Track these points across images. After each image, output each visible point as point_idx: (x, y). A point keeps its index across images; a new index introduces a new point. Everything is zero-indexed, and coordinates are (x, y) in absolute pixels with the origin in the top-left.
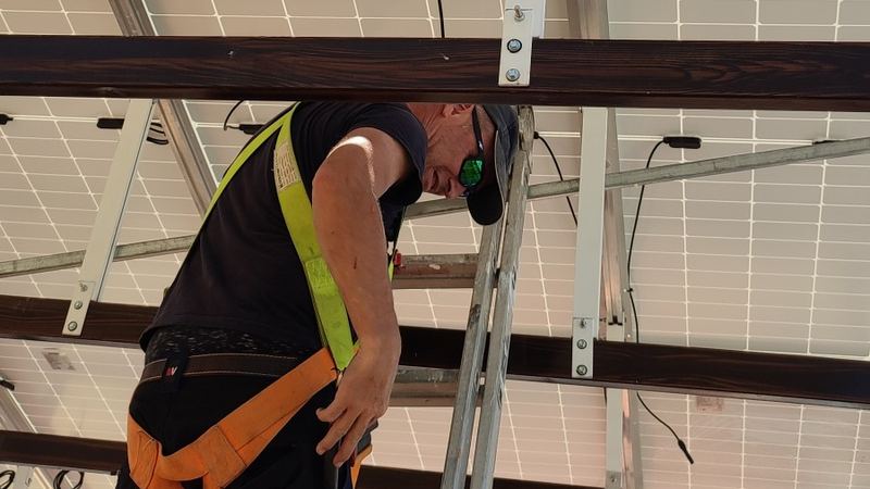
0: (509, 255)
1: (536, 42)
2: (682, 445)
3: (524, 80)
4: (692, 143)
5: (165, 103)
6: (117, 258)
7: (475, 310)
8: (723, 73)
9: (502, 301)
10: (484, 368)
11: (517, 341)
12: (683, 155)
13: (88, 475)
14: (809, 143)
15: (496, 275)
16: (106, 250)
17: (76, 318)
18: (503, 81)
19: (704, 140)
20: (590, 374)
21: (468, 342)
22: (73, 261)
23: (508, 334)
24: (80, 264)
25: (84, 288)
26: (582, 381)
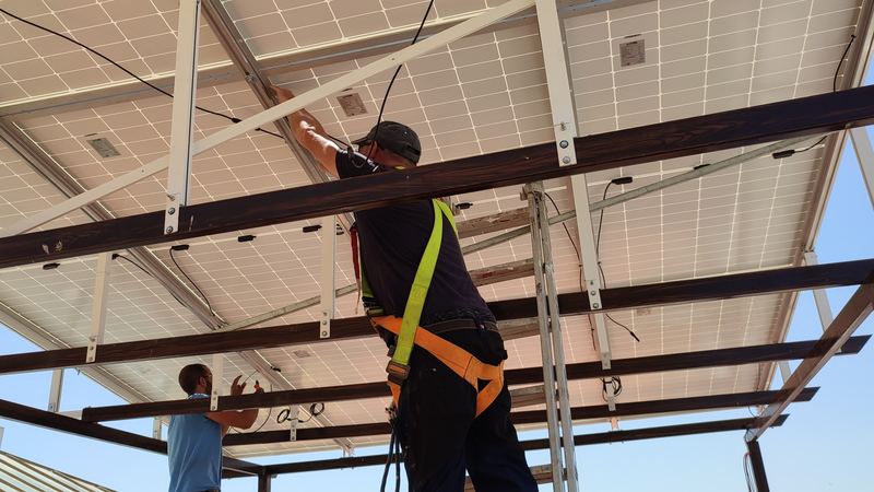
0: (547, 255)
1: (575, 139)
2: (632, 334)
3: (574, 161)
4: (628, 180)
5: (341, 215)
6: (337, 296)
7: (538, 286)
8: (683, 137)
9: (550, 280)
10: (549, 314)
11: (560, 297)
12: (623, 188)
13: (326, 404)
14: (692, 169)
15: (544, 267)
16: (331, 294)
17: (325, 329)
18: (562, 164)
19: (634, 178)
20: (600, 307)
21: (539, 303)
22: (315, 302)
23: (555, 296)
24: (319, 302)
25: (325, 314)
26: (597, 310)
